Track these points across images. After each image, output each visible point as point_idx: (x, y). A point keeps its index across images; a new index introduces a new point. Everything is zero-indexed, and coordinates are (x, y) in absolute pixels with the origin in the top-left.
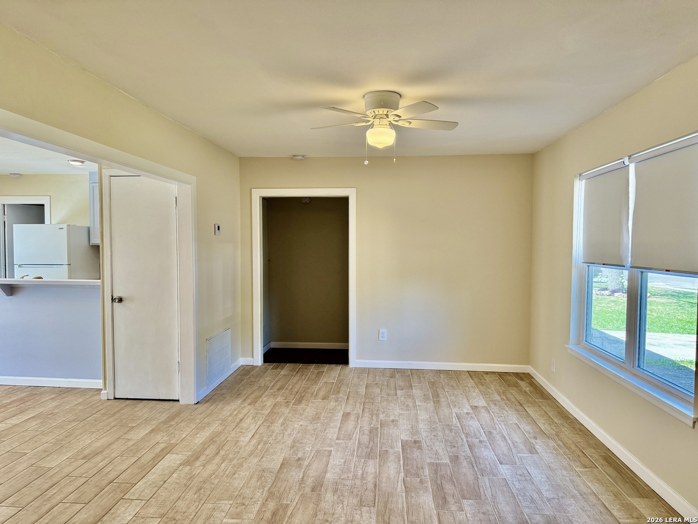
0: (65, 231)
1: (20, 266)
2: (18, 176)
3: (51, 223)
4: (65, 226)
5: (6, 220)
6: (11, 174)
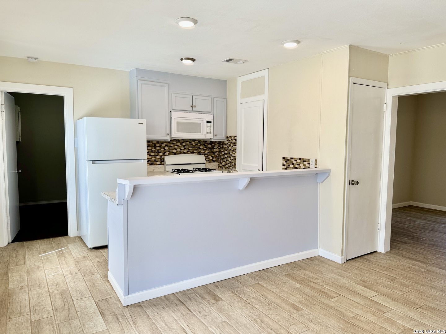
0: (145, 126)
4: (144, 121)
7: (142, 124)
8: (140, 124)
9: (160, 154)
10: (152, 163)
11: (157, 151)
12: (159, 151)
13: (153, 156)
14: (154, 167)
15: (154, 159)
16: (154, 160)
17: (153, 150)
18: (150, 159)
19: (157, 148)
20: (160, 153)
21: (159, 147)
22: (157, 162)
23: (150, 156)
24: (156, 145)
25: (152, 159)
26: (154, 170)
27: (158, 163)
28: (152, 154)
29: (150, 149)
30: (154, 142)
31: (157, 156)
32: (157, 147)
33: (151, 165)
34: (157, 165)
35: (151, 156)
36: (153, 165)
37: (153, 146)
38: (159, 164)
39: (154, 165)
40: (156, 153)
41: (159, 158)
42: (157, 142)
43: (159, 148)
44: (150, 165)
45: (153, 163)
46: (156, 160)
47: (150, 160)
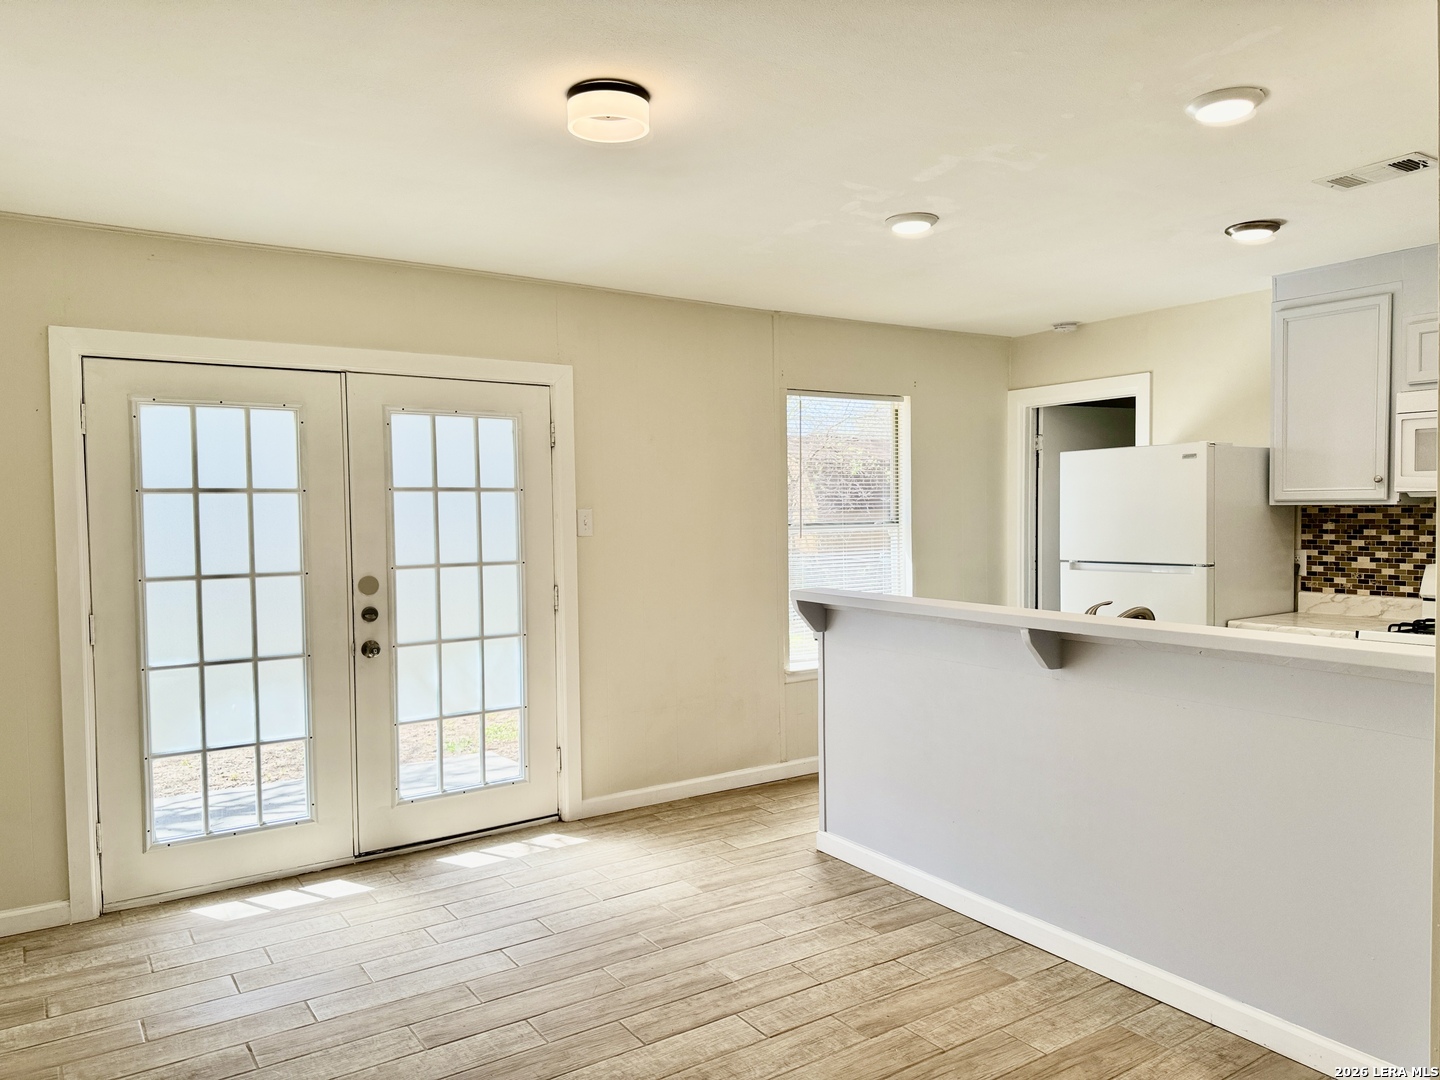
0: (1201, 464)
1: (1074, 565)
2: (1073, 328)
3: (1151, 443)
4: (1200, 448)
5: (1041, 446)
6: (1056, 326)
7: (1194, 455)
8: (1186, 456)
9: (1414, 553)
10: (1378, 588)
11: (1403, 544)
12: (1411, 544)
13: (1387, 560)
14: (1382, 602)
15: (1388, 571)
16: (1391, 577)
17: (1387, 538)
18: (1372, 570)
19: (1403, 533)
20: (1417, 550)
21: (1410, 527)
22: (1404, 584)
23: (1372, 560)
24: (1398, 521)
25: (1380, 571)
26: (1383, 612)
27: (1403, 589)
28: (1382, 555)
29: (1373, 537)
30: (1390, 511)
31: (1404, 561)
32: (1404, 527)
33: (1378, 594)
34: (1402, 595)
35: (1378, 560)
36: (1384, 594)
37: (1386, 527)
38: (1410, 595)
39: (1391, 594)
40: (1398, 550)
41: (1409, 572)
42: (1404, 510)
43: (1411, 533)
44: (1372, 593)
45: (1385, 588)
46: (1397, 577)
47: (1373, 577)
